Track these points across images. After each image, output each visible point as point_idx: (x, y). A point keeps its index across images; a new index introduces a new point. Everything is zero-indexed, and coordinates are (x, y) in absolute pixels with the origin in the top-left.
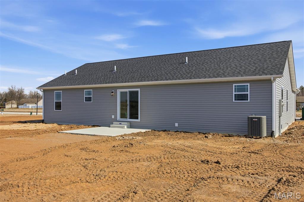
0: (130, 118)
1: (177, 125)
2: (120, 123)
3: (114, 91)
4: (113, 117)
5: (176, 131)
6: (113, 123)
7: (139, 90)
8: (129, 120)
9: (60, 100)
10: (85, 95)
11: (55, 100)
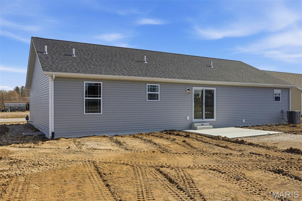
0: (206, 118)
1: (244, 121)
2: (202, 124)
7: (215, 89)
8: (205, 120)
9: (98, 97)
10: (148, 91)
11: (86, 97)
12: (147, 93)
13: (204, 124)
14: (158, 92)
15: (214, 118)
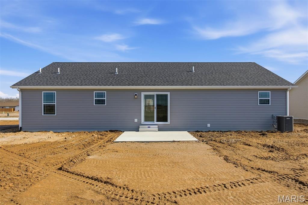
0: (157, 121)
1: (209, 125)
2: (149, 126)
3: (137, 94)
4: (136, 120)
5: (208, 131)
6: (139, 127)
7: (169, 93)
8: (156, 123)
9: (53, 103)
10: (95, 97)
11: (44, 102)
12: (95, 99)
13: (151, 126)
14: (105, 98)
15: (167, 122)
